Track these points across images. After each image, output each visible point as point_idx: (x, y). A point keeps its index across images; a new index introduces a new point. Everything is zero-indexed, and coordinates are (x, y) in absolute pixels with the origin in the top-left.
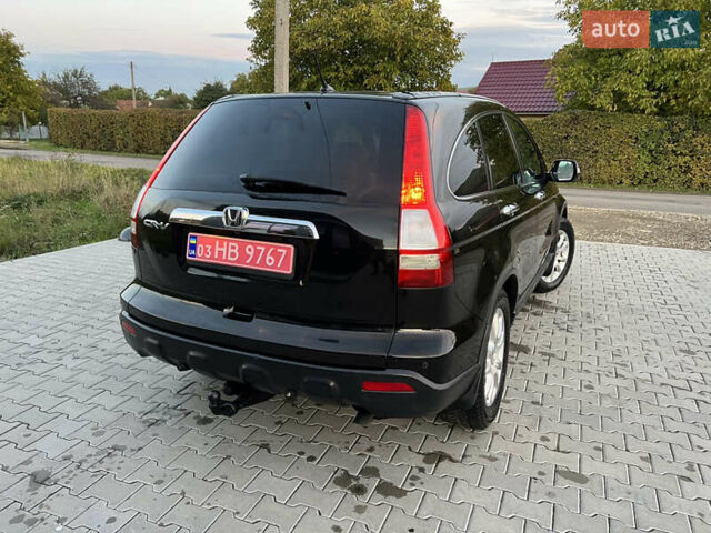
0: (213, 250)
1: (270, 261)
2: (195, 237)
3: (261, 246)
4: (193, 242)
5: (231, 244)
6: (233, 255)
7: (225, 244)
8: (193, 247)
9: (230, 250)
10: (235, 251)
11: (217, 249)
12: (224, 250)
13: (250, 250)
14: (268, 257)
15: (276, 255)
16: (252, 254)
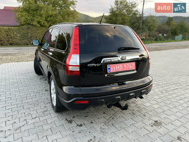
0: (115, 68)
1: (130, 67)
2: (110, 66)
3: (128, 64)
4: (109, 67)
5: (120, 65)
6: (121, 68)
7: (119, 66)
8: (109, 69)
9: (120, 67)
10: (122, 67)
11: (117, 67)
12: (119, 67)
13: (125, 66)
14: (130, 66)
15: (132, 65)
16: (126, 66)
